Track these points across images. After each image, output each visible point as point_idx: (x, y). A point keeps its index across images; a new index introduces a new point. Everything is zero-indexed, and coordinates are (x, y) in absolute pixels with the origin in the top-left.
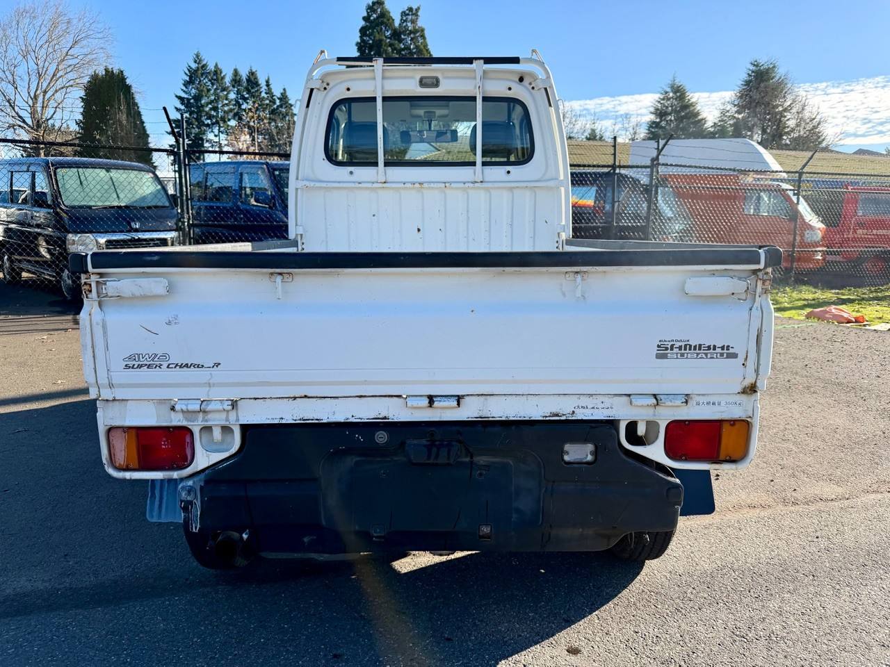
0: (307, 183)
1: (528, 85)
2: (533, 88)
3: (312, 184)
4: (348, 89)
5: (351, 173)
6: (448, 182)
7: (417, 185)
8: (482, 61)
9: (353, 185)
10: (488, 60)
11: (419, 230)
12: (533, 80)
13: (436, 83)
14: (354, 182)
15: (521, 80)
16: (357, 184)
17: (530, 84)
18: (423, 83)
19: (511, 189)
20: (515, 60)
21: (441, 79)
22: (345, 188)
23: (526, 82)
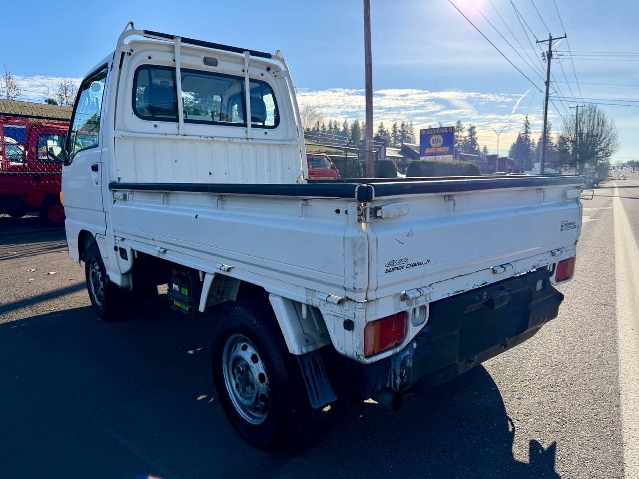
0: (124, 133)
1: (272, 74)
2: (275, 76)
3: (128, 134)
4: (150, 58)
5: (156, 126)
6: (231, 138)
7: (209, 139)
8: (248, 53)
9: (160, 136)
10: (253, 53)
11: (210, 174)
12: (275, 71)
13: (214, 63)
14: (161, 134)
15: (268, 69)
16: (164, 135)
17: (274, 73)
18: (206, 61)
19: (268, 145)
20: (268, 56)
21: (218, 61)
22: (151, 138)
23: (271, 71)
